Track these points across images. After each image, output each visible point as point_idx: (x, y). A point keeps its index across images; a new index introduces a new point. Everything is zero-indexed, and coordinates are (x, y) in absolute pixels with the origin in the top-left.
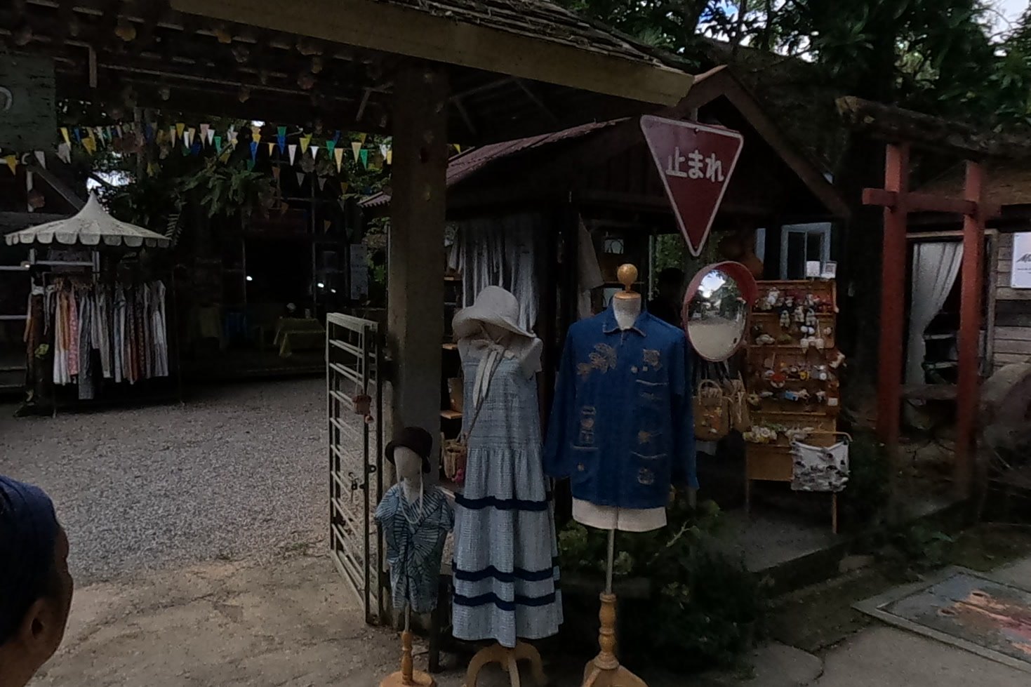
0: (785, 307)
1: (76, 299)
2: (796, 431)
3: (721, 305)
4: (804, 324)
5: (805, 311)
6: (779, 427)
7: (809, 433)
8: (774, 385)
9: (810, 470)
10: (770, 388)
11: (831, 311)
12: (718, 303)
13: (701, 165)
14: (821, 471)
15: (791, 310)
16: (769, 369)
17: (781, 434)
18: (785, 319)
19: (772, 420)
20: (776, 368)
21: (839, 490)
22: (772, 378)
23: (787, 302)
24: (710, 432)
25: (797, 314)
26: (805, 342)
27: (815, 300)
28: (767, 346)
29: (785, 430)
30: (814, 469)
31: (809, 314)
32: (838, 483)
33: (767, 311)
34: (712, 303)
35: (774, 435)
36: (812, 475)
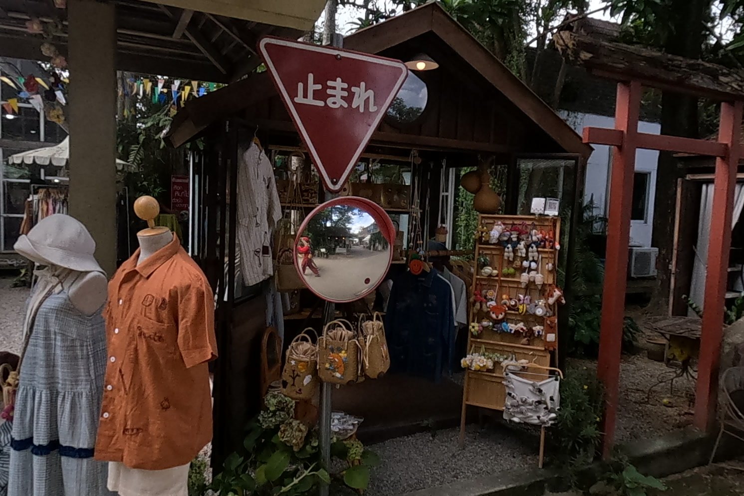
0: (509, 241)
1: (53, 205)
2: (511, 363)
3: (371, 240)
4: (526, 258)
5: (527, 247)
6: (496, 356)
7: (524, 365)
8: (494, 316)
9: (520, 403)
10: (490, 318)
11: (553, 247)
12: (368, 238)
13: (345, 94)
14: (531, 405)
15: (515, 245)
16: (492, 300)
17: (497, 364)
18: (508, 252)
19: (491, 349)
20: (498, 299)
21: (547, 426)
22: (494, 309)
23: (512, 236)
24: (333, 376)
25: (520, 249)
26: (525, 277)
27: (538, 236)
28: (492, 278)
29: (501, 360)
30: (524, 402)
31: (530, 249)
32: (545, 419)
33: (494, 244)
34: (361, 239)
35: (490, 364)
36: (522, 407)
